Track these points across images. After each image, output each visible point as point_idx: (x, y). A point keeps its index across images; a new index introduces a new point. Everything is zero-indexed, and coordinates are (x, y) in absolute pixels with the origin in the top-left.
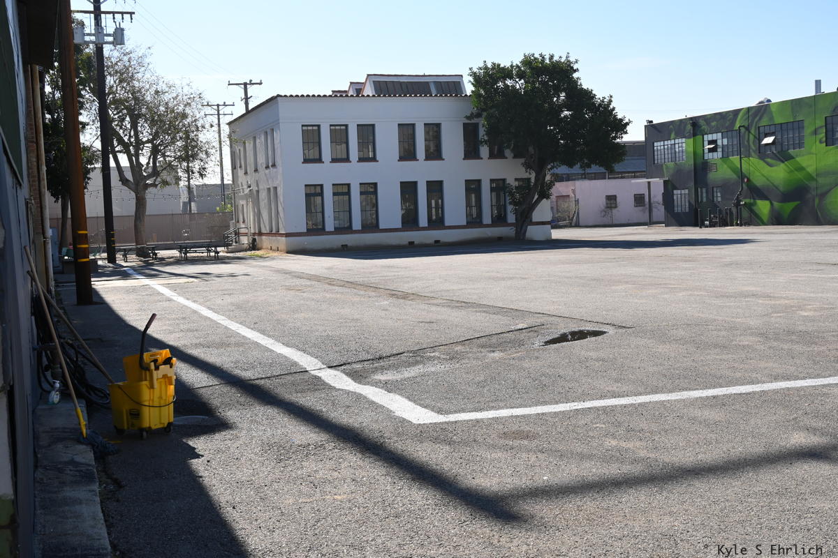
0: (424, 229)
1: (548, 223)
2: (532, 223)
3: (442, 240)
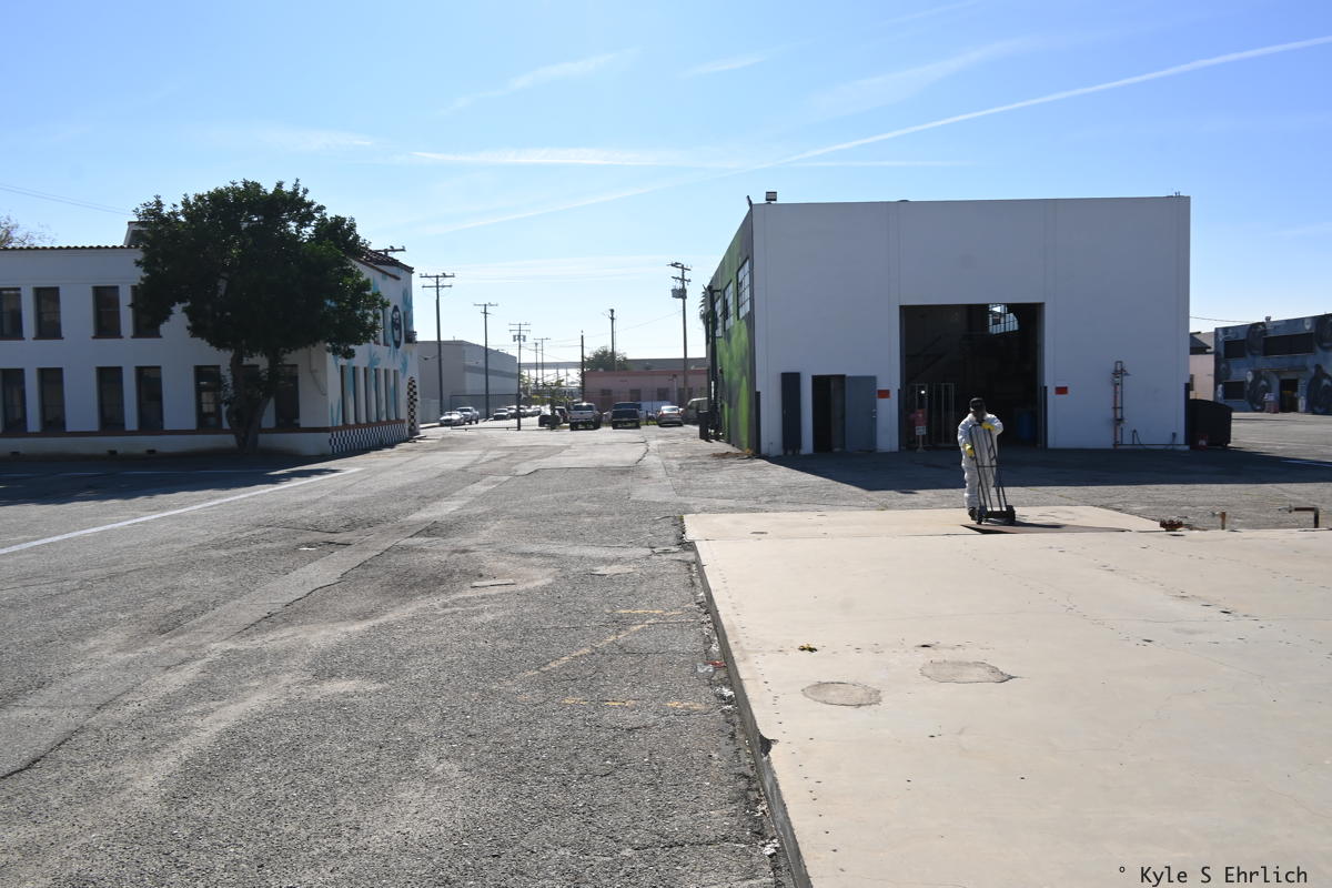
1: (326, 430)
2: (297, 429)
3: (158, 450)
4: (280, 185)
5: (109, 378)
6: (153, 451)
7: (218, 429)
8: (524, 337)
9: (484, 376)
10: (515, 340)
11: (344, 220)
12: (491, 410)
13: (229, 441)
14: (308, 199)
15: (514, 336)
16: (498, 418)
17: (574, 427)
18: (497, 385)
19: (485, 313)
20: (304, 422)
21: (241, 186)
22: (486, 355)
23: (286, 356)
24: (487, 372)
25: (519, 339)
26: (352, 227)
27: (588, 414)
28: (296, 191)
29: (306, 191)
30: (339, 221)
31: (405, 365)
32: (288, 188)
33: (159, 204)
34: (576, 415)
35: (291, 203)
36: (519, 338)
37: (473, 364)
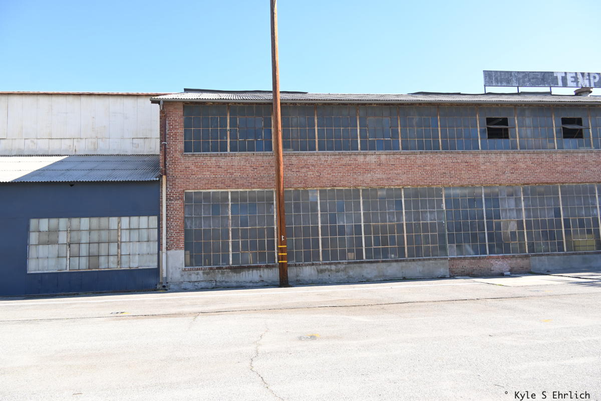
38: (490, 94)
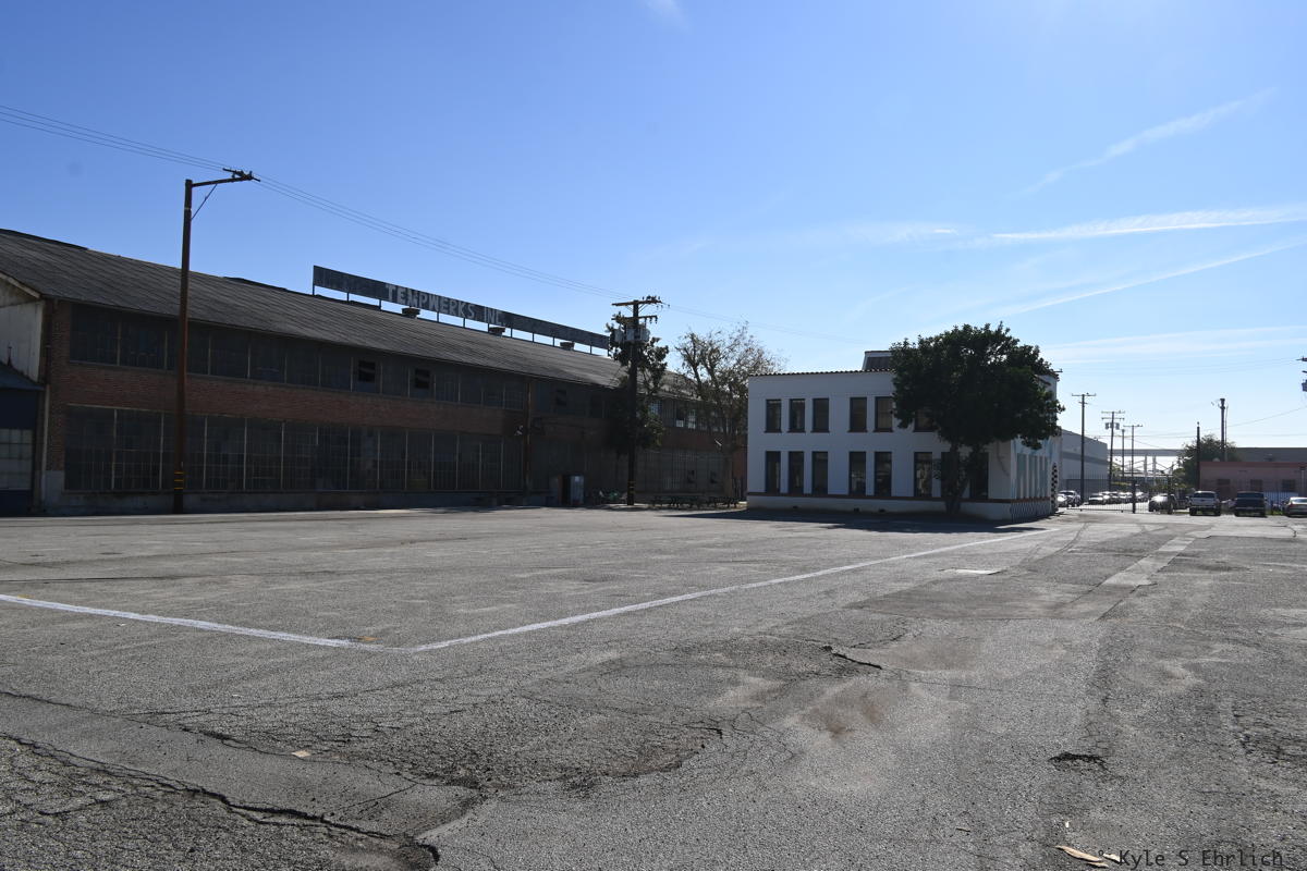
0: (869, 497)
1: (1007, 501)
2: (986, 499)
3: (886, 509)
4: (987, 326)
5: (857, 459)
6: (882, 511)
7: (928, 497)
8: (1118, 425)
9: (1080, 462)
10: (1107, 428)
11: (1031, 348)
12: (1086, 494)
13: (940, 506)
14: (1008, 335)
15: (1107, 424)
16: (1092, 503)
17: (1193, 513)
18: (1092, 471)
19: (1083, 403)
20: (992, 494)
21: (960, 329)
22: (1083, 443)
23: (985, 446)
24: (1083, 458)
25: (1112, 427)
26: (1037, 352)
27: (1210, 502)
28: (999, 331)
29: (1008, 330)
30: (1027, 349)
31: (1051, 453)
32: (993, 328)
33: (906, 343)
34: (1196, 502)
35: (994, 339)
36: (1111, 425)
37: (1071, 451)
38: (319, 297)
